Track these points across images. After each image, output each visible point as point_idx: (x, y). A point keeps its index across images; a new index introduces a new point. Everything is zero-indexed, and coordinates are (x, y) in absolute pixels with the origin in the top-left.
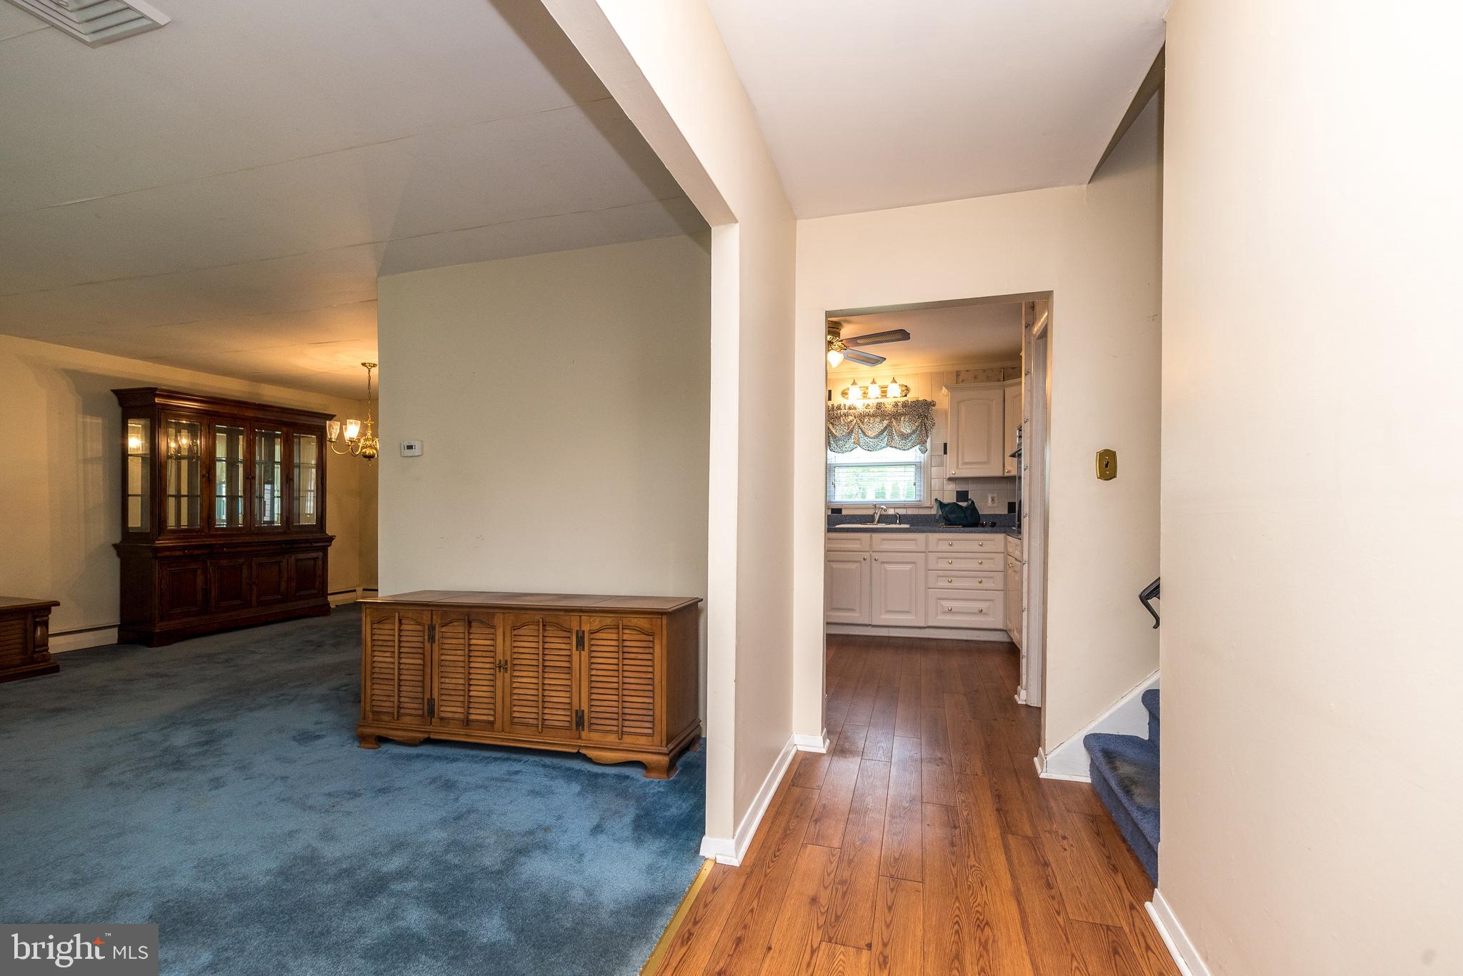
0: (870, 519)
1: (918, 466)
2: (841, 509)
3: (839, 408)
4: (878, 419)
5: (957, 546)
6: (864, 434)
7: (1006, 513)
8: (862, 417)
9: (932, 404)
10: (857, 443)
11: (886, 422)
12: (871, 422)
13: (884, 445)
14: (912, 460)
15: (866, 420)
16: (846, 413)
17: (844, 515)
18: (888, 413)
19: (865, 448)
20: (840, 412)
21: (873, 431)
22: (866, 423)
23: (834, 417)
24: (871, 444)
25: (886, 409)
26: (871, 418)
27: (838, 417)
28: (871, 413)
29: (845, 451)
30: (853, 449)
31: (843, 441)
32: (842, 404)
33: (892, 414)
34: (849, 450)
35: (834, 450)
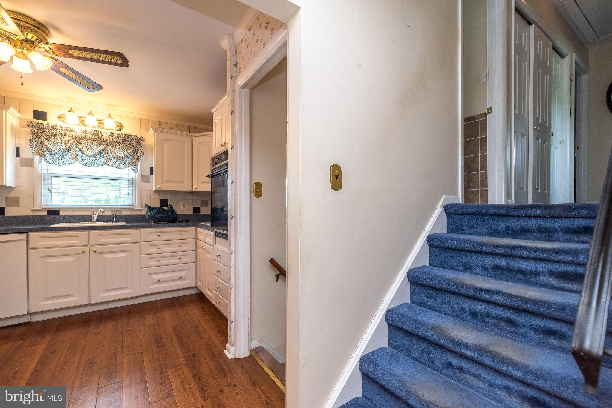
0: (89, 218)
1: (131, 182)
2: (59, 211)
3: (55, 128)
4: (95, 143)
5: (164, 237)
6: (82, 152)
7: (192, 214)
8: (79, 139)
9: (142, 139)
10: (75, 158)
11: (102, 147)
12: (89, 144)
13: (101, 163)
14: (126, 176)
15: (83, 142)
16: (63, 134)
17: (62, 216)
18: (104, 140)
19: (83, 164)
20: (56, 131)
21: (91, 151)
22: (84, 145)
23: (49, 134)
24: (89, 161)
25: (102, 136)
26: (89, 141)
27: (54, 135)
28: (89, 137)
29: (61, 164)
30: (71, 163)
31: (59, 155)
32: (58, 125)
33: (108, 141)
34: (67, 163)
35: (50, 162)
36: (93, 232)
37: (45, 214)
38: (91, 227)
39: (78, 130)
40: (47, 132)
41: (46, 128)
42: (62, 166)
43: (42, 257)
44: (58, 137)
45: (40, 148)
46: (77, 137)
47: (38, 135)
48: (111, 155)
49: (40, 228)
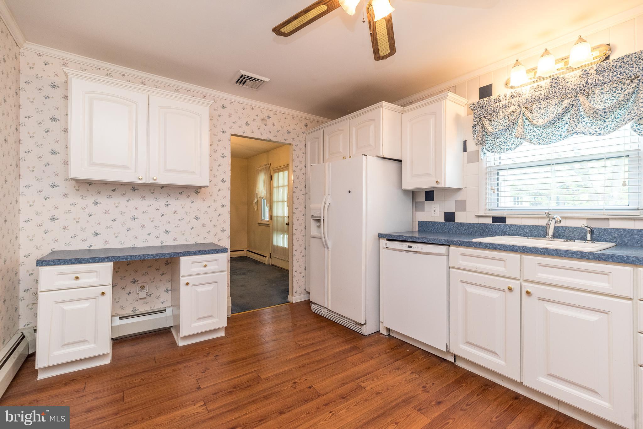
1: (632, 156)
2: (505, 218)
3: (498, 100)
6: (533, 123)
10: (522, 137)
11: (567, 102)
12: (543, 106)
13: (563, 133)
15: (535, 106)
16: (507, 104)
17: (508, 225)
18: (570, 89)
19: (534, 142)
20: (499, 104)
21: (546, 118)
22: (535, 110)
23: (491, 112)
24: (544, 135)
25: (567, 85)
26: (544, 102)
27: (496, 111)
28: (543, 96)
29: (505, 149)
30: (518, 146)
31: (502, 138)
32: (500, 95)
33: (578, 89)
34: (512, 147)
35: (493, 150)
36: (527, 258)
37: (489, 221)
39: (527, 92)
40: (489, 109)
41: (488, 104)
42: (506, 153)
43: (462, 282)
44: (501, 112)
45: (480, 134)
46: (525, 102)
47: (480, 118)
48: (582, 113)
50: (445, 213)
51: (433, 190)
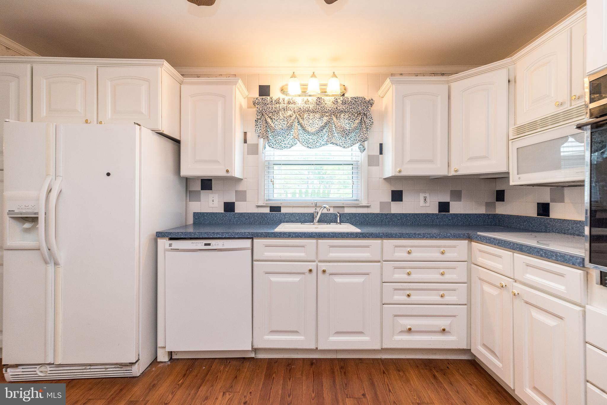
0: (311, 218)
1: (354, 165)
2: (280, 207)
3: (278, 102)
4: (318, 115)
6: (304, 129)
7: (437, 212)
8: (301, 112)
9: (370, 103)
10: (296, 138)
11: (325, 119)
12: (311, 117)
13: (323, 143)
14: (349, 159)
15: (305, 116)
16: (285, 108)
17: (283, 213)
18: (327, 109)
19: (305, 145)
20: (279, 106)
21: (313, 127)
22: (306, 119)
23: (272, 111)
24: (311, 140)
25: (325, 105)
26: (311, 114)
27: (277, 111)
28: (311, 109)
29: (283, 147)
30: (292, 146)
31: (282, 136)
32: (280, 98)
33: (332, 111)
34: (288, 146)
35: (273, 146)
37: (267, 210)
38: (319, 233)
39: (300, 102)
40: (271, 108)
41: (270, 103)
42: (284, 150)
43: (267, 273)
44: (281, 113)
45: (264, 129)
46: (299, 110)
47: (262, 114)
48: (334, 129)
49: (265, 233)
50: (225, 203)
51: (211, 179)
